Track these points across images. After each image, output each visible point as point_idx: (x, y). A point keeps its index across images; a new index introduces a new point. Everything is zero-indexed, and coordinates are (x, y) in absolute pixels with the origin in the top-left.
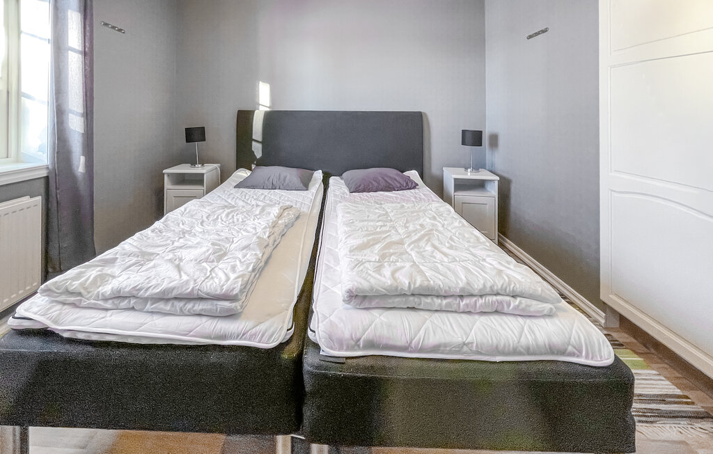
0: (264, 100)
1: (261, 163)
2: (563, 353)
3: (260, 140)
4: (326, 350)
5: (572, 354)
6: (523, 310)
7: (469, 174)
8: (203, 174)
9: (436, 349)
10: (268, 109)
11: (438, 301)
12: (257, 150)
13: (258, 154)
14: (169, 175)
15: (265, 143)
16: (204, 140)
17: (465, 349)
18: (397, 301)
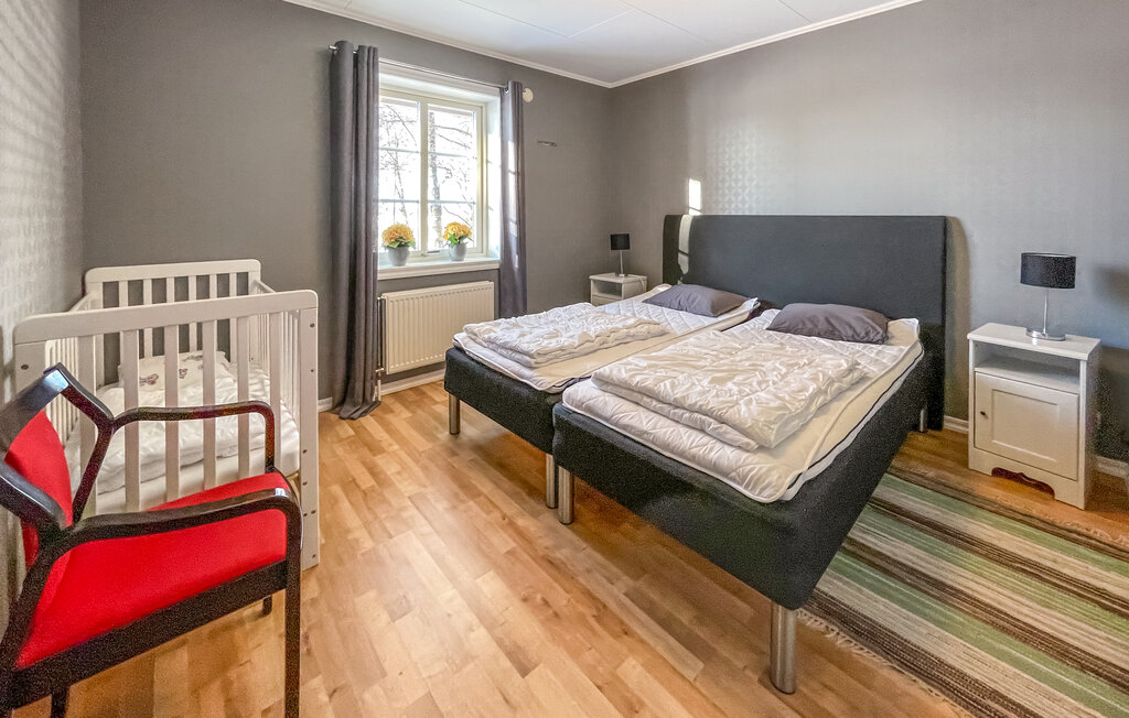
0: (695, 198)
1: (689, 280)
2: (726, 475)
3: (686, 251)
4: (565, 404)
5: (733, 480)
6: (719, 434)
7: (1035, 341)
8: (621, 284)
9: (625, 427)
10: (699, 214)
11: (654, 403)
12: (684, 263)
13: (685, 269)
14: (595, 281)
15: (692, 255)
16: (628, 248)
17: (645, 436)
18: (624, 392)
